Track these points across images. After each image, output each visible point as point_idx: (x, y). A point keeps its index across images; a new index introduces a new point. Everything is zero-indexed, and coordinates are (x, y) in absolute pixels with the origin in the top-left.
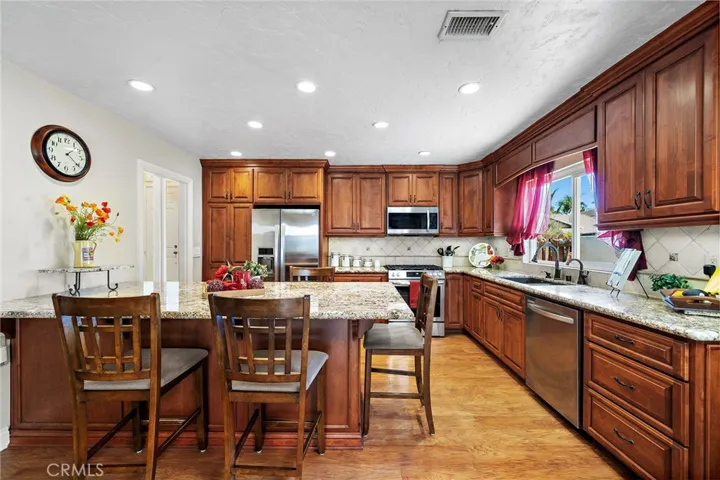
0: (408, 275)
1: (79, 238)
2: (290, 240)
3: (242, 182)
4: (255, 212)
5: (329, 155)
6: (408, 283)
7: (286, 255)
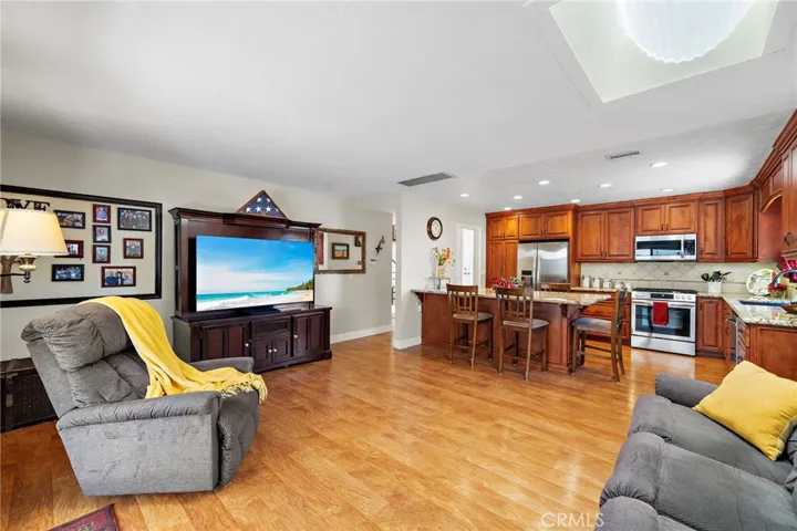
0: (652, 296)
1: (440, 264)
2: (546, 263)
3: (512, 226)
4: (519, 245)
5: (575, 201)
6: (652, 303)
7: (541, 277)
